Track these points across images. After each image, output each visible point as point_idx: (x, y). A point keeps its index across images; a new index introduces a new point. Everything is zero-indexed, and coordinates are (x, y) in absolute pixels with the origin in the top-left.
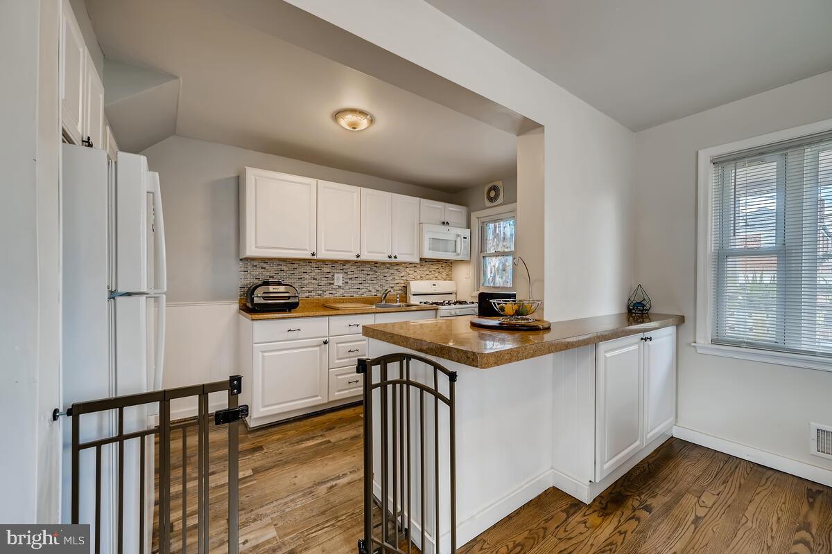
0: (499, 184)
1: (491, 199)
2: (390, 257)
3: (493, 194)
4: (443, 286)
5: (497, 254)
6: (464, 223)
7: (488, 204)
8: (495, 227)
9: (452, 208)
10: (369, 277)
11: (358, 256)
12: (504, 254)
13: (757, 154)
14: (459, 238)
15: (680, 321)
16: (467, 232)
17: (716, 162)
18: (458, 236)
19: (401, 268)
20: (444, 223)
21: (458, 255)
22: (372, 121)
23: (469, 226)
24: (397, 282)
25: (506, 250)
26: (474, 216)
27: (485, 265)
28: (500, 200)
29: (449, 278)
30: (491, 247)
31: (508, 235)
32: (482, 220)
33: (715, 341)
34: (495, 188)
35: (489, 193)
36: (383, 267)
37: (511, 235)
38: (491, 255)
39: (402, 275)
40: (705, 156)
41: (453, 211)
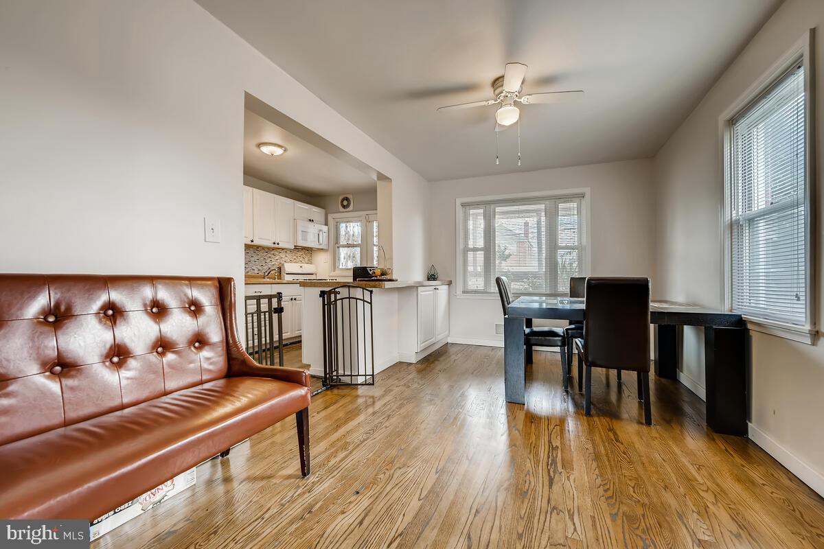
0: (350, 197)
1: (344, 207)
2: (274, 243)
3: (345, 203)
4: (308, 268)
5: (348, 246)
6: (323, 221)
7: (341, 209)
8: (347, 227)
9: (315, 209)
10: (252, 259)
11: (252, 241)
12: (353, 246)
13: (476, 205)
14: (321, 233)
15: (450, 283)
16: (325, 228)
17: (463, 205)
18: (320, 230)
19: (276, 253)
20: (310, 220)
21: (320, 244)
22: (285, 150)
23: (326, 224)
24: (273, 263)
25: (355, 243)
26: (330, 217)
27: (339, 253)
28: (351, 208)
29: (310, 262)
30: (343, 241)
31: (356, 234)
32: (337, 220)
33: (464, 292)
34: (347, 199)
35: (342, 202)
36: (263, 251)
37: (359, 233)
38: (344, 246)
39: (277, 258)
40: (459, 201)
41: (316, 212)
